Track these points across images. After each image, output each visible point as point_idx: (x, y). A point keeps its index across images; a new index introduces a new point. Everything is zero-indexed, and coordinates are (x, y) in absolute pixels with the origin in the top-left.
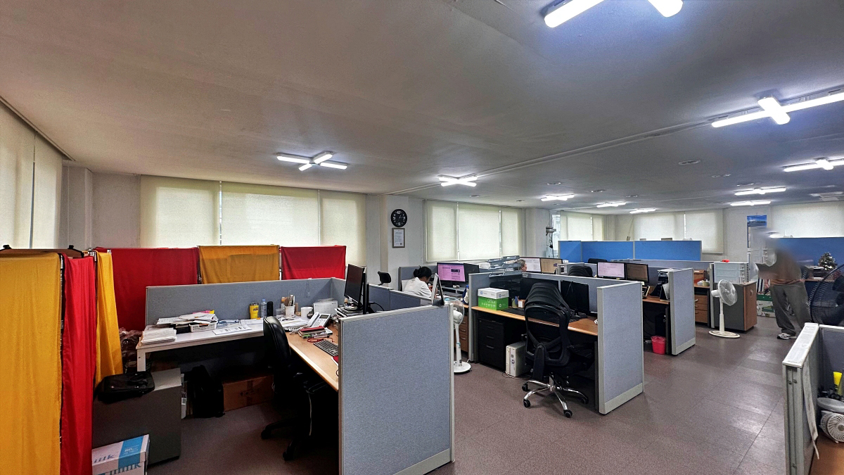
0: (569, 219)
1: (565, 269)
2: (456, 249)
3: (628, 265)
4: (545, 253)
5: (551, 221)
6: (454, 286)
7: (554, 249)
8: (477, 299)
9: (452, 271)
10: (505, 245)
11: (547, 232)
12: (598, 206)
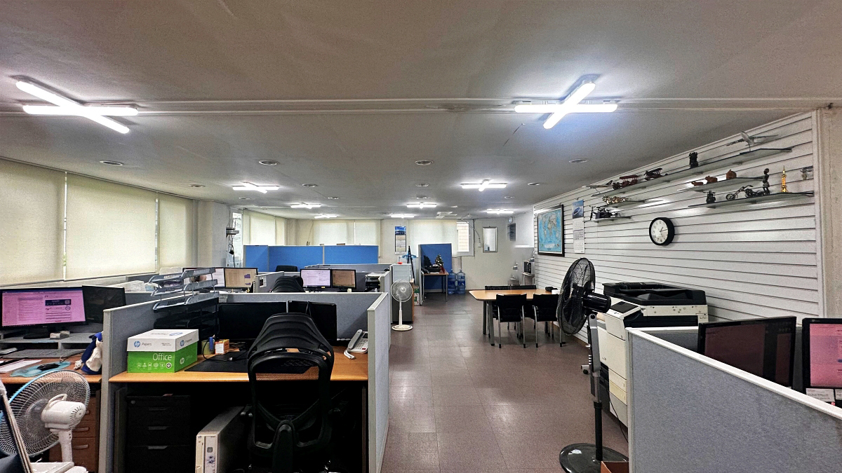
0: (253, 220)
1: (265, 281)
2: (58, 257)
3: (334, 272)
4: (224, 261)
5: (231, 220)
6: (53, 335)
7: (236, 255)
8: (123, 359)
9: (49, 303)
10: (163, 251)
11: (227, 234)
12: (292, 207)
